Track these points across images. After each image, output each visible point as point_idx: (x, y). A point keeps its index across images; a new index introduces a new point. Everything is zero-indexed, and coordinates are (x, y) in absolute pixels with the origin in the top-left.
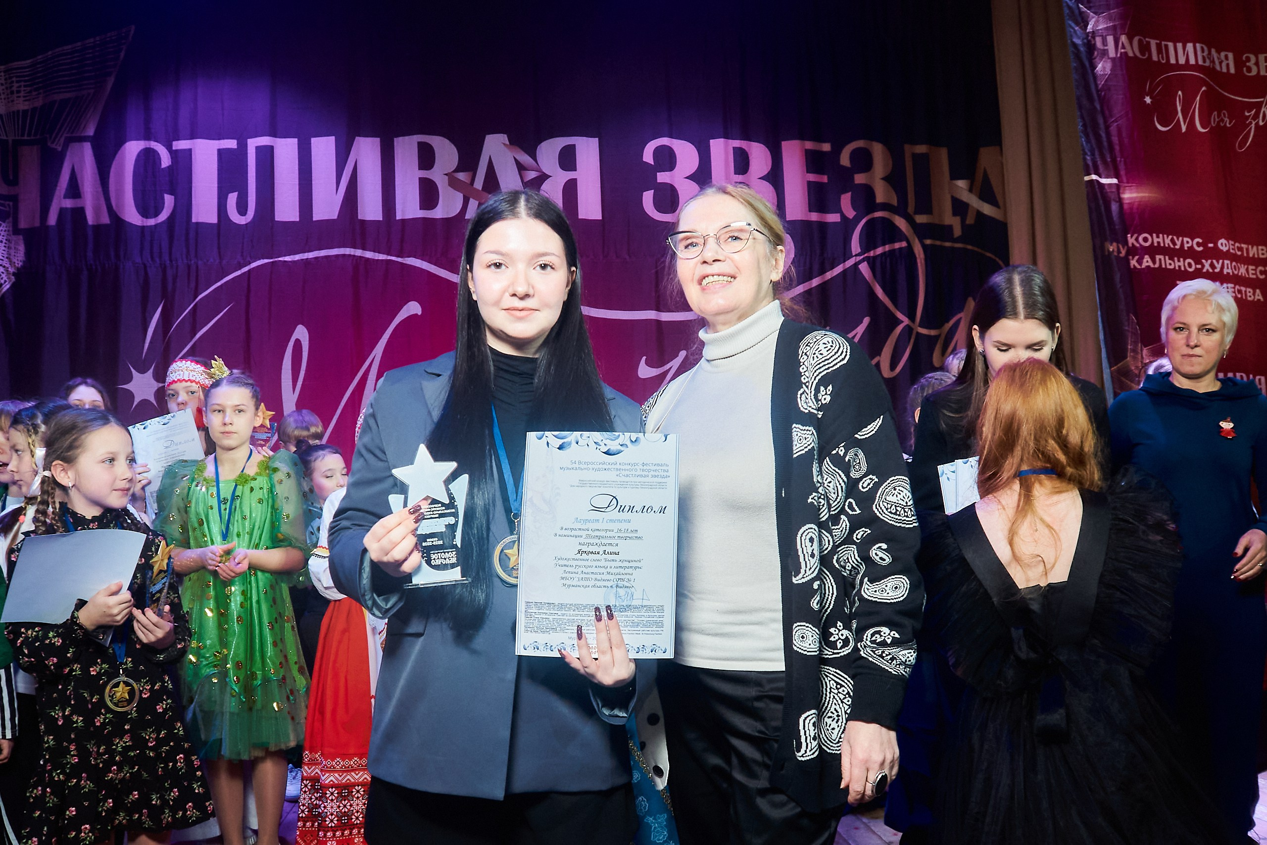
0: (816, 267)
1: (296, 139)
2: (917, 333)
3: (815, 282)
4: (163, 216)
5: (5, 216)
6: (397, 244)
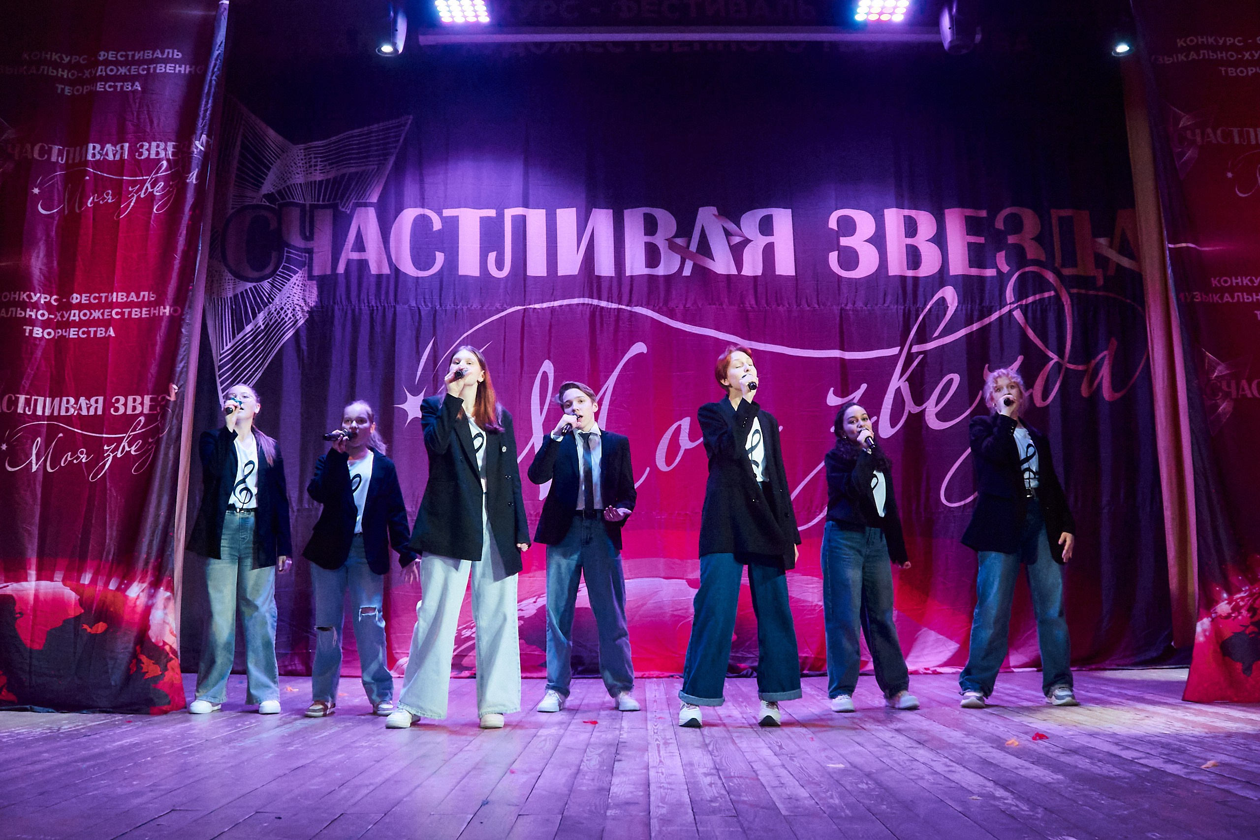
0: (976, 314)
1: (544, 210)
2: (1067, 369)
3: (975, 327)
4: (435, 269)
5: (301, 265)
6: (625, 297)
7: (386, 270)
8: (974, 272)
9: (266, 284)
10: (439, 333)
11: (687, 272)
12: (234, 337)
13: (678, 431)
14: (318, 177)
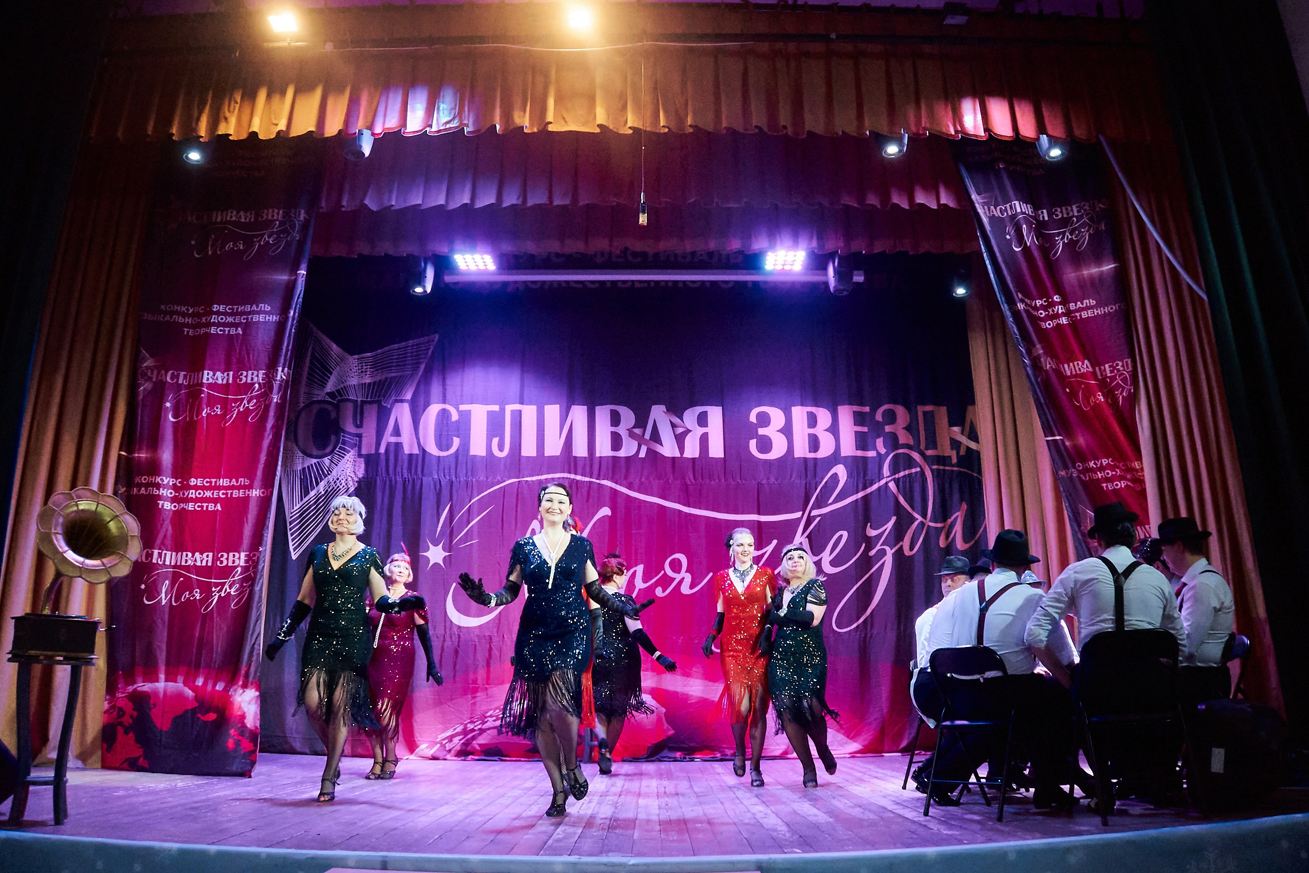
0: (860, 486)
1: (536, 406)
2: (928, 526)
3: (860, 495)
4: (453, 450)
5: (353, 446)
6: (596, 472)
7: (416, 451)
8: (860, 453)
9: (326, 460)
10: (455, 497)
11: (642, 454)
12: (302, 500)
13: (634, 575)
14: (367, 380)
